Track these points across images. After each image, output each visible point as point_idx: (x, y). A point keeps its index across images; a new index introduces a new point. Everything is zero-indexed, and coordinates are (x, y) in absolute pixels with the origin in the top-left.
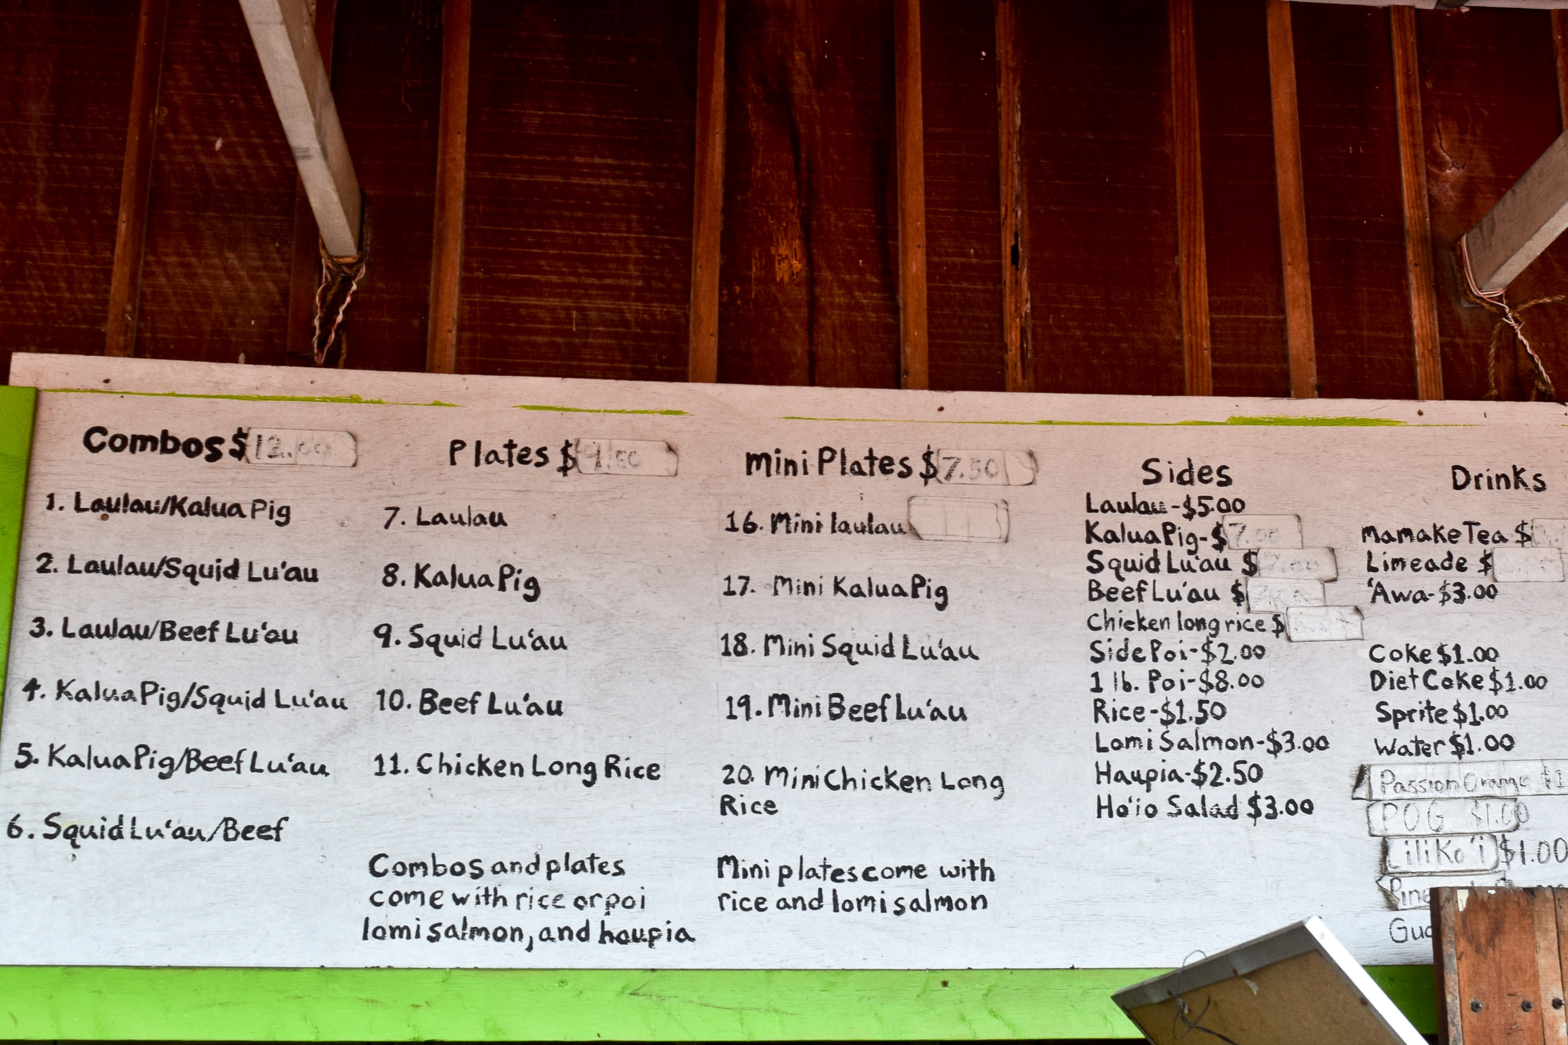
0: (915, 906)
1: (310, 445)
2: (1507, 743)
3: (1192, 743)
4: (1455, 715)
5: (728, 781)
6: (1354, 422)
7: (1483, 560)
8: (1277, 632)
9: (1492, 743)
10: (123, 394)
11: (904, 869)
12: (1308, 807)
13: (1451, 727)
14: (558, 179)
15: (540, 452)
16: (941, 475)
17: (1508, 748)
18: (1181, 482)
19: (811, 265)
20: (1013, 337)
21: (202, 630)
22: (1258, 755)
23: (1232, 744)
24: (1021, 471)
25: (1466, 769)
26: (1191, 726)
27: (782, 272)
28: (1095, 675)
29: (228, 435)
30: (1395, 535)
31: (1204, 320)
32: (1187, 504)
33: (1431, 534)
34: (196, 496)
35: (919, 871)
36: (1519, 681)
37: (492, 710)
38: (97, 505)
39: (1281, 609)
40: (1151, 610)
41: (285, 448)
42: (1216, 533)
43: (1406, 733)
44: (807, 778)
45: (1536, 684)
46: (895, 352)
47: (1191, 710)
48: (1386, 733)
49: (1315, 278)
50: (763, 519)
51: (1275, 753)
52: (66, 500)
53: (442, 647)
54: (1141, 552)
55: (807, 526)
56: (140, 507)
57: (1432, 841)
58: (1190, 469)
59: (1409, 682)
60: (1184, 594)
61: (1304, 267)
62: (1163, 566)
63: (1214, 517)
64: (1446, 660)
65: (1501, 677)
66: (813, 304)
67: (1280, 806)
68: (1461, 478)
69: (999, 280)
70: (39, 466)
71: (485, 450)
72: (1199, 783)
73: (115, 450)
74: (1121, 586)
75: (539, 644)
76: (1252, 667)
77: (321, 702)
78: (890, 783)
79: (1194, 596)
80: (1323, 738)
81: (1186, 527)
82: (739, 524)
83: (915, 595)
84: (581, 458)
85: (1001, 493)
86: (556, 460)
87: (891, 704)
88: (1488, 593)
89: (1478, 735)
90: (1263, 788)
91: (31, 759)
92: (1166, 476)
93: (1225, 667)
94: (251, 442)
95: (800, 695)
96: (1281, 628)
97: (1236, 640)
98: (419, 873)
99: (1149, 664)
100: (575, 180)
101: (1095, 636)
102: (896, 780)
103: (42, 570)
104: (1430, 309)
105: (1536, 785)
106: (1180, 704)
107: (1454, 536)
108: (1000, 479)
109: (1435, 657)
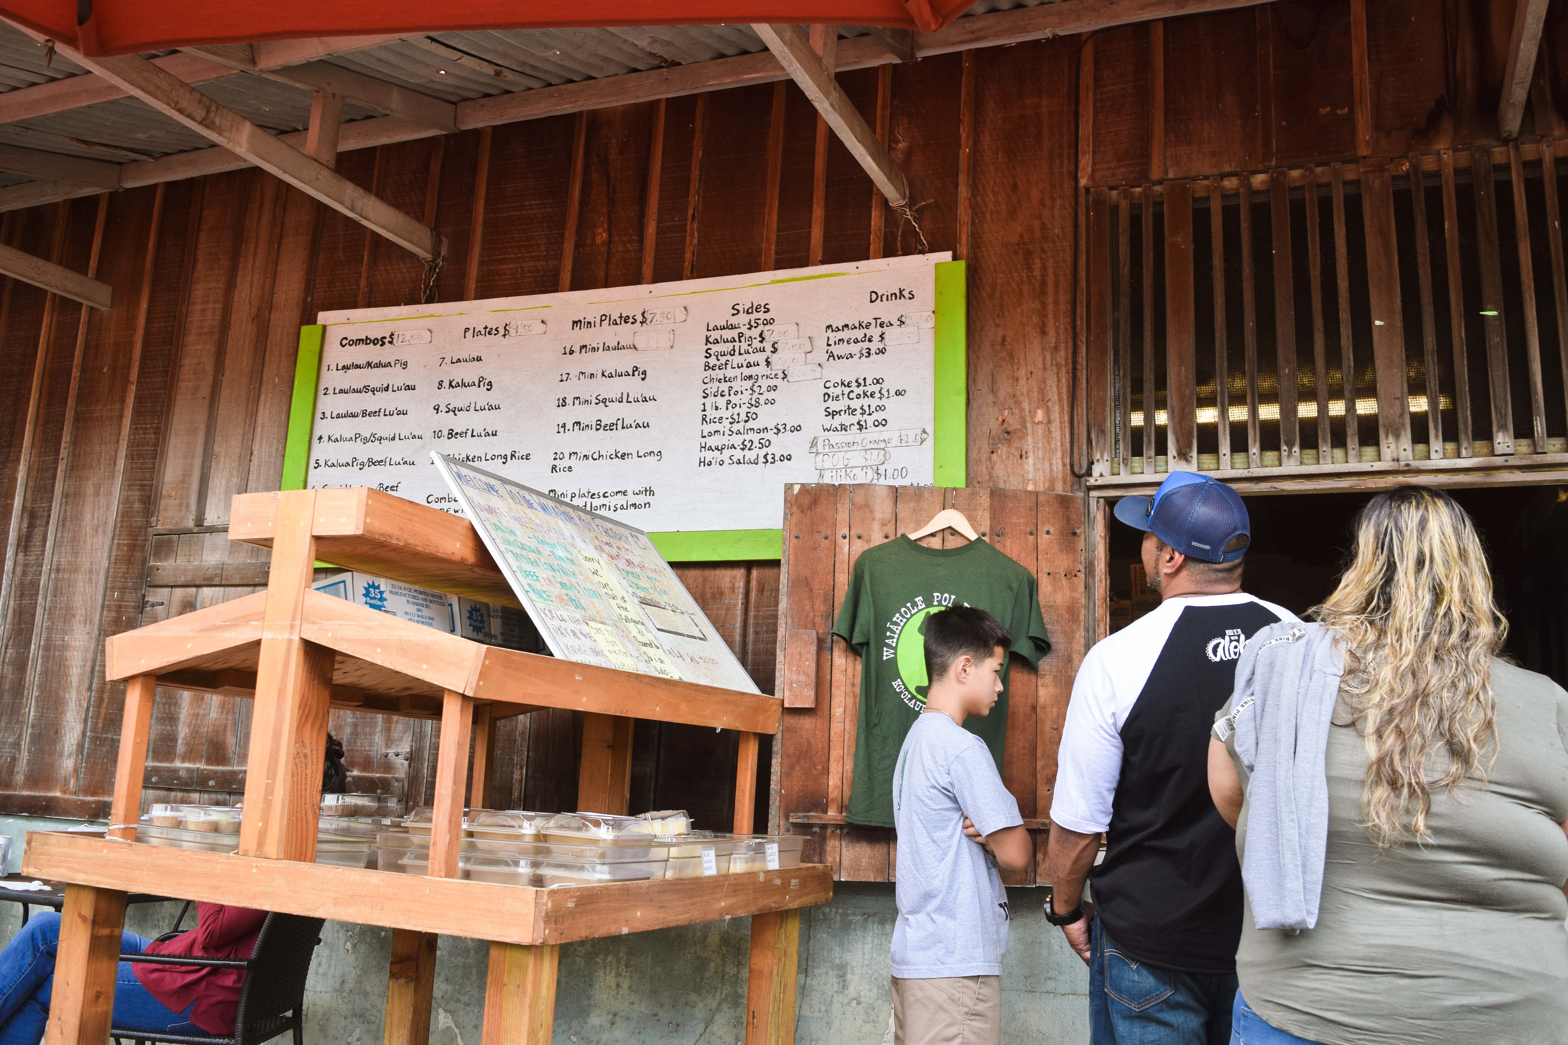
0: (622, 507)
1: (416, 336)
2: (884, 423)
3: (742, 431)
4: (861, 411)
5: (555, 459)
6: (826, 276)
7: (881, 336)
8: (783, 378)
9: (876, 423)
10: (353, 324)
11: (619, 492)
12: (789, 458)
13: (858, 417)
14: (518, 213)
15: (496, 330)
16: (648, 322)
17: (884, 425)
18: (748, 313)
19: (610, 235)
20: (688, 256)
21: (376, 412)
22: (770, 435)
23: (759, 431)
24: (680, 315)
25: (863, 436)
26: (742, 423)
27: (598, 241)
28: (704, 404)
29: (388, 335)
30: (841, 328)
31: (773, 236)
32: (749, 324)
33: (857, 326)
34: (376, 361)
35: (624, 493)
36: (892, 393)
37: (473, 436)
38: (344, 367)
39: (786, 368)
40: (730, 373)
41: (407, 339)
42: (761, 335)
43: (838, 420)
44: (585, 456)
45: (900, 394)
46: (640, 269)
47: (743, 417)
48: (828, 422)
49: (827, 208)
50: (576, 349)
51: (777, 434)
52: (333, 367)
53: (457, 412)
54: (727, 347)
55: (594, 350)
56: (358, 367)
57: (843, 471)
58: (752, 307)
59: (841, 397)
60: (745, 365)
61: (822, 204)
62: (737, 353)
63: (761, 327)
64: (859, 385)
65: (884, 392)
66: (609, 253)
67: (777, 458)
68: (874, 296)
69: (685, 231)
70: (325, 355)
71: (476, 331)
72: (743, 449)
73: (350, 345)
74: (718, 363)
75: (491, 408)
76: (771, 395)
77: (414, 437)
78: (617, 456)
79: (749, 365)
80: (799, 426)
81: (748, 333)
82: (567, 352)
83: (633, 375)
84: (511, 330)
85: (672, 327)
86: (502, 331)
87: (620, 423)
88: (882, 351)
89: (870, 420)
90: (770, 450)
91: (319, 466)
92: (741, 311)
93: (759, 396)
94: (395, 337)
95: (584, 421)
96: (785, 376)
97: (765, 383)
98: (443, 501)
99: (727, 398)
100: (524, 212)
101: (705, 386)
102: (619, 455)
103: (325, 394)
104: (881, 216)
105: (895, 442)
106: (738, 414)
107: (868, 326)
108: (672, 320)
109: (854, 384)
